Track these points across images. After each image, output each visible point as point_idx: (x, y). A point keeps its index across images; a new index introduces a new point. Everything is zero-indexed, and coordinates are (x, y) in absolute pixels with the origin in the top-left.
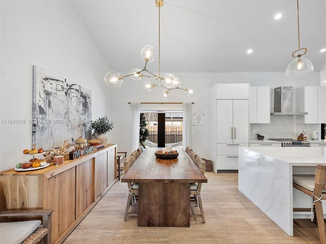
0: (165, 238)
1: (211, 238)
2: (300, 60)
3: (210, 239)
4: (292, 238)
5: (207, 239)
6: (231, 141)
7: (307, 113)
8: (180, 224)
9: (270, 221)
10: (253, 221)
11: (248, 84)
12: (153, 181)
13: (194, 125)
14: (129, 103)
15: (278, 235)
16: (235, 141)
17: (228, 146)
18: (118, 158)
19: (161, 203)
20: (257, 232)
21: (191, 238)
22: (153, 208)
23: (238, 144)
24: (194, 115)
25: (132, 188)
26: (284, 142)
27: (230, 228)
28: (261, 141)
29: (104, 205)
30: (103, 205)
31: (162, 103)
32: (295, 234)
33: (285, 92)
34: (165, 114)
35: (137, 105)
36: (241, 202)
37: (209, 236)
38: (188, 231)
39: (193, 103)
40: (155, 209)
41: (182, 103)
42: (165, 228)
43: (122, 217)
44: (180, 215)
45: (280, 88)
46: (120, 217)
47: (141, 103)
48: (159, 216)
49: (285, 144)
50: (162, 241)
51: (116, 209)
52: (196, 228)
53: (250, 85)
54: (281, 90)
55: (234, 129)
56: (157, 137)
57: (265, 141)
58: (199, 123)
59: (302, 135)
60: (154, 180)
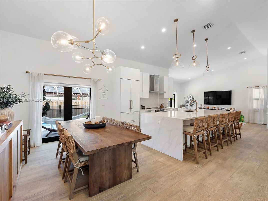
0: (121, 194)
1: (150, 179)
2: (177, 61)
3: (149, 181)
4: (183, 162)
5: (148, 181)
6: (129, 111)
7: (165, 92)
8: (125, 179)
9: (169, 157)
10: (162, 160)
11: (140, 70)
12: (116, 147)
13: (100, 99)
14: (28, 73)
15: (177, 163)
16: (133, 111)
17: (128, 114)
18: (23, 138)
19: (111, 167)
20: (168, 165)
21: (138, 185)
22: (104, 174)
23: (133, 112)
24: (100, 90)
25: (79, 162)
26: (157, 109)
27: (155, 169)
28: (143, 110)
29: (27, 195)
30: (25, 196)
31: (69, 77)
32: (184, 159)
33: (156, 78)
34: (72, 87)
35: (39, 76)
36: (148, 151)
37: (148, 179)
38: (132, 182)
39: (99, 80)
40: (106, 174)
41: (90, 79)
42: (114, 187)
43: (66, 197)
44: (125, 172)
45: (154, 75)
46: (61, 199)
47: (45, 74)
48: (110, 179)
49: (157, 111)
50: (121, 198)
51: (50, 193)
52: (137, 178)
53: (141, 71)
54: (154, 77)
55: (131, 102)
56: (63, 111)
57: (146, 109)
58: (104, 97)
59: (162, 105)
60: (117, 145)
